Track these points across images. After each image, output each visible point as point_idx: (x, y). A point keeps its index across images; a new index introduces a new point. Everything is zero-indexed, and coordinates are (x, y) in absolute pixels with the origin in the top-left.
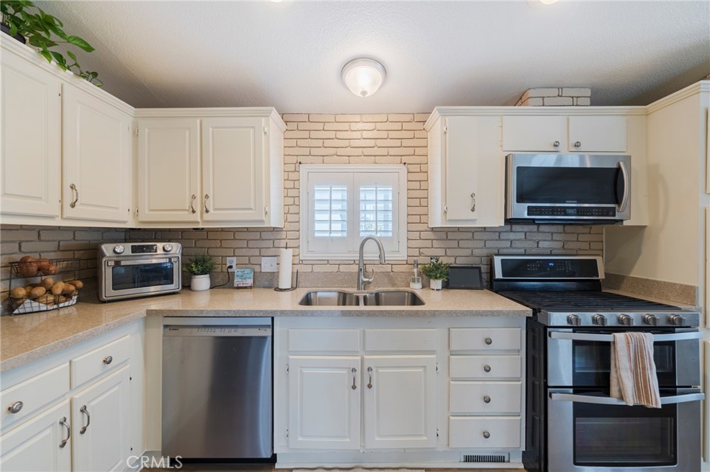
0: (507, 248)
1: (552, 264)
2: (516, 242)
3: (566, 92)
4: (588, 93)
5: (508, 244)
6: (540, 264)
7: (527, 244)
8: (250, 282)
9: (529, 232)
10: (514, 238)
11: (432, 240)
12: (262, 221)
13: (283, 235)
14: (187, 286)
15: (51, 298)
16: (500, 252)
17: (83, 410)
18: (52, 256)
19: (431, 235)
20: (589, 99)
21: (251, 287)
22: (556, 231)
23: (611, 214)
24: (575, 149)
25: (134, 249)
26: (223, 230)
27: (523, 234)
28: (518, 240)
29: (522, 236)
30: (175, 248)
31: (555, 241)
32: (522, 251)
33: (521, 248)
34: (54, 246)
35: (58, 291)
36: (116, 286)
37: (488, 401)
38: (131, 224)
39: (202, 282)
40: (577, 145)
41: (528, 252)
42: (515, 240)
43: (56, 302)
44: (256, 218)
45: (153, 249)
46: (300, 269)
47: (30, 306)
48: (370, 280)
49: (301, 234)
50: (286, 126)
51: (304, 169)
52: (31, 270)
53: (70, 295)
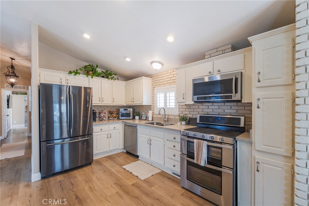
0: (211, 112)
1: (220, 119)
2: (215, 110)
3: (220, 49)
4: (230, 46)
5: (212, 110)
6: (214, 118)
7: (219, 111)
8: (145, 118)
9: (220, 106)
10: (214, 108)
11: (186, 109)
12: (141, 104)
13: (152, 107)
14: (134, 118)
15: (113, 117)
16: (209, 114)
17: (111, 134)
18: (115, 110)
19: (185, 107)
20: (231, 49)
21: (145, 120)
22: (233, 105)
23: (230, 98)
24: (219, 73)
25: (124, 110)
26: (138, 106)
27: (218, 107)
28: (216, 109)
29: (217, 107)
30: (131, 110)
31: (233, 109)
32: (218, 113)
33: (217, 112)
34: (115, 109)
35: (114, 116)
36: (122, 116)
37: (174, 156)
38: (125, 105)
39: (137, 118)
40: (219, 71)
41: (220, 114)
42: (214, 109)
43: (114, 118)
44: (140, 103)
45: (127, 110)
46: (154, 116)
47: (110, 118)
48: (167, 120)
49: (155, 107)
50: (152, 79)
51: (155, 89)
52: (111, 113)
53: (116, 118)
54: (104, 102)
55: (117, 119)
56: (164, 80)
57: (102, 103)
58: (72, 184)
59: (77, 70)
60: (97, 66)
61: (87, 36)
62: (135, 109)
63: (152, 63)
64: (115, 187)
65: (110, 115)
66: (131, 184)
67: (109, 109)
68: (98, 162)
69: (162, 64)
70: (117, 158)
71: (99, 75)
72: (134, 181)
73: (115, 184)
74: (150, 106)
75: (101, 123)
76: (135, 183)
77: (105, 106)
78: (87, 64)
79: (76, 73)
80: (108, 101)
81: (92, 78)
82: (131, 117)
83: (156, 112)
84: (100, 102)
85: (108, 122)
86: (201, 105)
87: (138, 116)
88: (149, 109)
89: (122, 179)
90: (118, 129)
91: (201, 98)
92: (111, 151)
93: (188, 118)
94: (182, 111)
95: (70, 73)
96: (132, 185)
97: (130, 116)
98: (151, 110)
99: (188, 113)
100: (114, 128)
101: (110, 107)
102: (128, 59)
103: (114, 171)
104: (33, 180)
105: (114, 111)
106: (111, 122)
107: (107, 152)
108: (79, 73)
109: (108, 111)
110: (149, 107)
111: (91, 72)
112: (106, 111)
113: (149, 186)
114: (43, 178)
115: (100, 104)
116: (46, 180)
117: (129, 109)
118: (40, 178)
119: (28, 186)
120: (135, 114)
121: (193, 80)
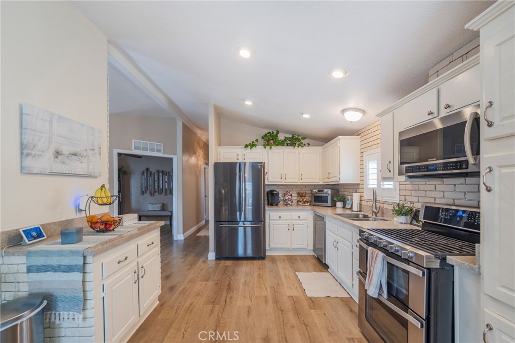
8: (349, 207)
11: (411, 190)
12: (338, 181)
13: (360, 186)
14: (334, 205)
15: (303, 202)
16: (436, 201)
17: (293, 225)
19: (410, 187)
23: (467, 166)
25: (318, 191)
30: (330, 191)
32: (452, 201)
38: (321, 183)
39: (339, 204)
40: (447, 107)
43: (305, 203)
44: (336, 180)
45: (323, 191)
46: (363, 203)
47: (300, 203)
48: (376, 211)
49: (364, 186)
50: (359, 136)
51: (364, 154)
52: (300, 195)
53: (307, 202)
54: (287, 180)
55: (310, 205)
56: (375, 138)
57: (285, 181)
58: (234, 272)
59: (253, 142)
60: (278, 132)
61: (248, 103)
62: (340, 190)
63: (343, 111)
64: (269, 290)
65: (300, 198)
66: (288, 295)
67: (299, 190)
68: (273, 259)
69: (364, 112)
70: (300, 262)
71: (281, 144)
72: (295, 293)
73: (271, 287)
74: (358, 184)
75: (285, 208)
76: (295, 296)
77: (293, 185)
78: (266, 131)
79: (252, 145)
80: (293, 179)
81: (271, 148)
82: (329, 203)
83: (367, 196)
84: (281, 180)
85: (297, 208)
86: (439, 183)
87: (342, 202)
88: (355, 190)
89: (283, 286)
90: (306, 220)
91: (412, 169)
92: (294, 250)
93: (414, 210)
94: (405, 196)
95: (246, 146)
96: (289, 297)
97: (327, 202)
98: (356, 192)
99: (415, 199)
100: (299, 217)
101: (302, 187)
102: (306, 116)
103: (282, 274)
104: (210, 258)
105: (307, 192)
106: (300, 208)
107: (288, 249)
108: (256, 145)
109: (298, 192)
110: (355, 187)
111: (272, 142)
112: (295, 192)
113: (309, 306)
114: (217, 259)
115: (282, 182)
116: (218, 262)
117: (325, 190)
118: (214, 259)
119: (205, 262)
120: (335, 199)
121: (401, 134)
